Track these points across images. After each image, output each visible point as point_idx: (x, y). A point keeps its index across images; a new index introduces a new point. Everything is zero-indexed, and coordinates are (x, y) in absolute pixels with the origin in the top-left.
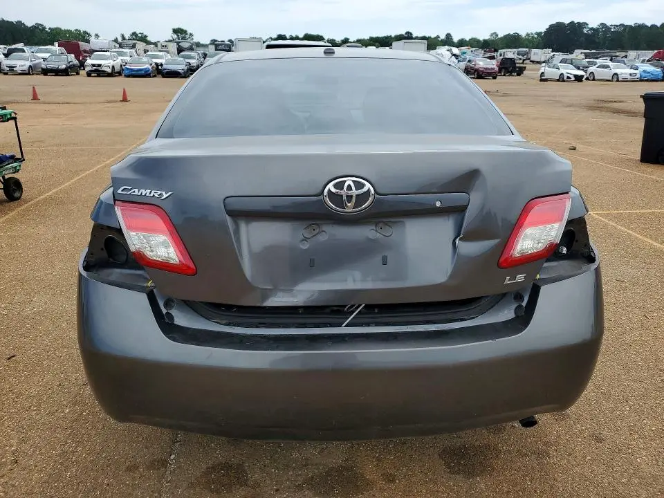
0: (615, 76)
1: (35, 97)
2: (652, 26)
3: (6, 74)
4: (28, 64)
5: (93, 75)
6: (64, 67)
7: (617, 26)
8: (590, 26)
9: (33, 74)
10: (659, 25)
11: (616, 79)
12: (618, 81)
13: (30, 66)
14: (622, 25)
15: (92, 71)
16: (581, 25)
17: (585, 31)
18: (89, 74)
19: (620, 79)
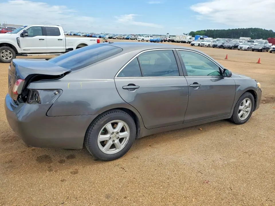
1: (226, 58)
3: (239, 50)
4: (248, 46)
5: (272, 52)
6: (261, 48)
9: (249, 50)
13: (249, 48)
15: (272, 50)
18: (271, 52)
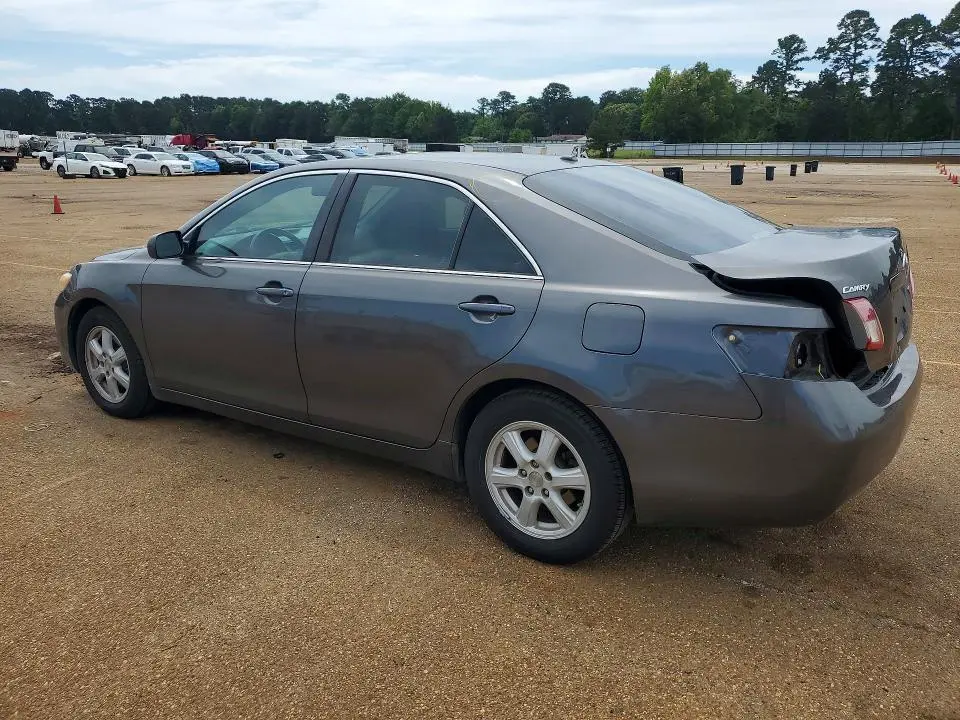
0: (164, 169)
2: (144, 102)
7: (97, 100)
8: (57, 98)
10: (153, 101)
11: (166, 173)
12: (169, 175)
14: (102, 100)
16: (43, 97)
17: (51, 105)
19: (173, 173)
